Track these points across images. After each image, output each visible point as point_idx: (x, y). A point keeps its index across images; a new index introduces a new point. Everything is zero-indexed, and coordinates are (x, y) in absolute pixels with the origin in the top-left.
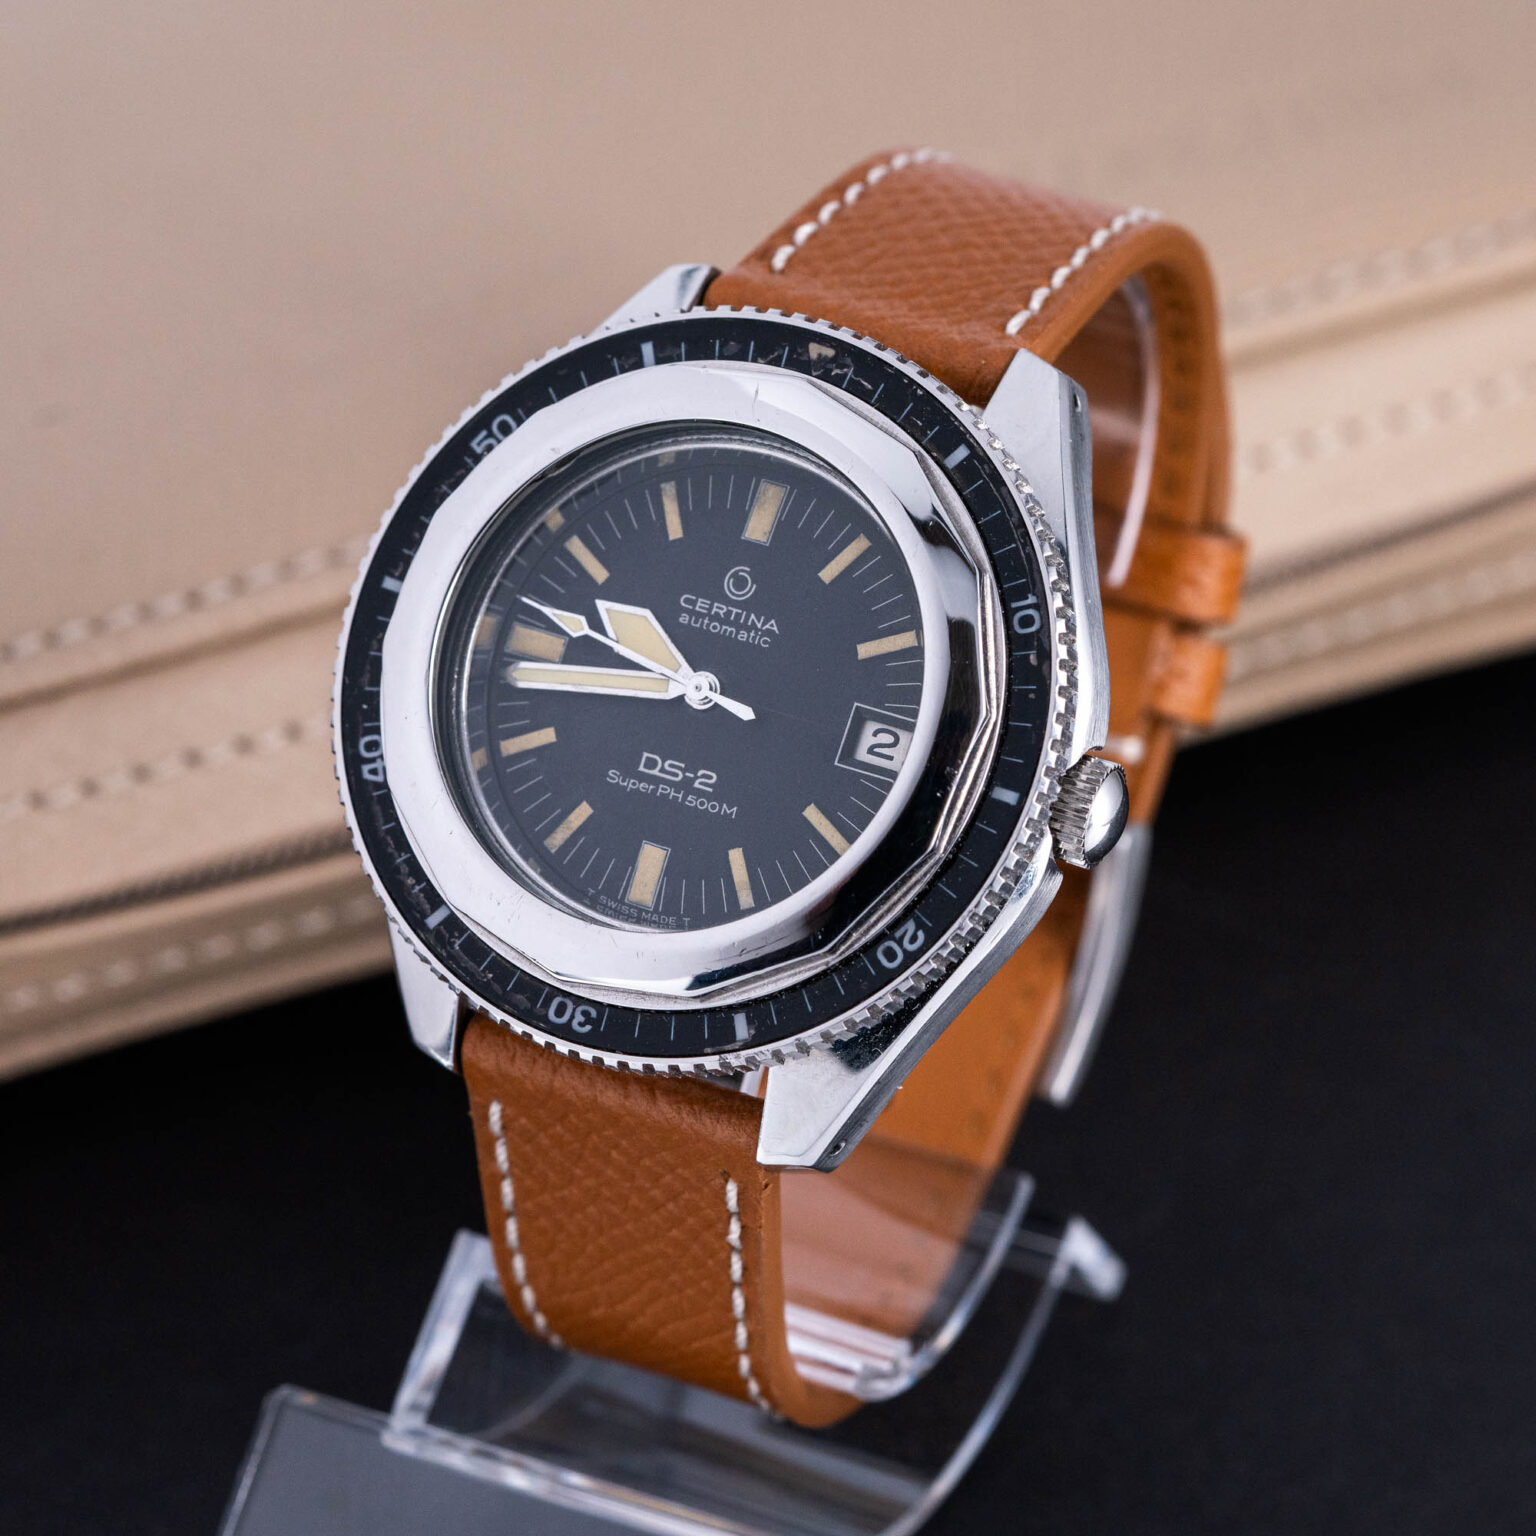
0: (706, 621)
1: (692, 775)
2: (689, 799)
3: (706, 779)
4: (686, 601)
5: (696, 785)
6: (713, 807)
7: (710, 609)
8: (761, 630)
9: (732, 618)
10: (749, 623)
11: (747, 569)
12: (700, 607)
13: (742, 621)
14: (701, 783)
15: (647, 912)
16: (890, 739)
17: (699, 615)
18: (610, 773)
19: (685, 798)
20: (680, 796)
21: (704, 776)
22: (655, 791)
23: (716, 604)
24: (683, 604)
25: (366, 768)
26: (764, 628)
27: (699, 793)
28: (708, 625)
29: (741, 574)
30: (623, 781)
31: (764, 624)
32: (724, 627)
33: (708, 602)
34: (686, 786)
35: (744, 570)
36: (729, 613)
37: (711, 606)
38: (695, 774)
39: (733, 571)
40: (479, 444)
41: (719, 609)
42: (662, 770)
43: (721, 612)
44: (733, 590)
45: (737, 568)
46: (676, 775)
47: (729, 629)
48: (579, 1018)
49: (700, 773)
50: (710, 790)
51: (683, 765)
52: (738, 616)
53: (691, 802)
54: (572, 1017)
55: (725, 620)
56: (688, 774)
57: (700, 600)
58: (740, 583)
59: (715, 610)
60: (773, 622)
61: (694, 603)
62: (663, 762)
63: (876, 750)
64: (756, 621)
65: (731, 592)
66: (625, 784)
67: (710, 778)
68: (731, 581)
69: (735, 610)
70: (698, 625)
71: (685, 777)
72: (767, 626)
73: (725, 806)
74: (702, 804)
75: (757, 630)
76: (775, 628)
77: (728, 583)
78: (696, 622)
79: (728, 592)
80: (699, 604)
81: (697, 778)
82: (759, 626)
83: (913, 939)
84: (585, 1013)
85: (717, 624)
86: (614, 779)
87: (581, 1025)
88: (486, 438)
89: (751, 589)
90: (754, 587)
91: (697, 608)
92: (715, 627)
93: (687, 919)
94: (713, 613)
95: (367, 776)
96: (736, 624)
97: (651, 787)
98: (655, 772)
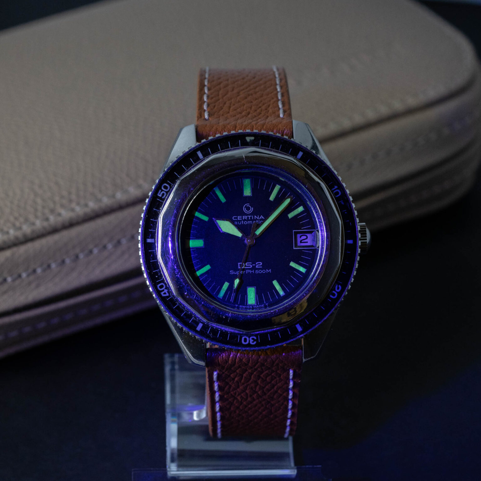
0: (242, 222)
1: (255, 265)
2: (256, 271)
3: (259, 265)
4: (234, 218)
5: (257, 267)
6: (264, 271)
7: (242, 218)
8: (259, 219)
9: (250, 219)
10: (255, 219)
11: (249, 204)
12: (239, 219)
13: (253, 219)
14: (258, 266)
15: (255, 306)
16: (305, 237)
17: (240, 221)
18: (231, 272)
19: (255, 272)
20: (253, 271)
21: (258, 264)
22: (245, 272)
23: (243, 216)
24: (234, 219)
25: (162, 293)
26: (260, 219)
27: (259, 269)
28: (243, 223)
29: (247, 206)
30: (235, 273)
31: (259, 218)
32: (248, 222)
33: (241, 216)
34: (254, 268)
35: (248, 205)
36: (248, 218)
37: (242, 217)
38: (255, 264)
39: (245, 206)
40: (160, 194)
41: (245, 217)
42: (245, 266)
43: (246, 218)
44: (246, 211)
45: (246, 205)
46: (250, 266)
47: (250, 222)
48: (251, 341)
49: (257, 263)
50: (261, 267)
51: (251, 263)
52: (251, 218)
53: (257, 272)
54: (249, 341)
55: (248, 220)
56: (253, 265)
57: (238, 217)
58: (248, 209)
59: (244, 218)
60: (262, 216)
61: (237, 218)
62: (245, 264)
63: (302, 241)
64: (257, 217)
65: (246, 212)
66: (236, 273)
67: (260, 264)
68: (245, 208)
69: (250, 216)
70: (241, 224)
71: (253, 266)
72: (260, 218)
73: (267, 270)
74: (260, 272)
75: (258, 220)
76: (263, 218)
77: (244, 210)
78: (239, 223)
79: (245, 212)
80: (238, 218)
81: (256, 265)
82: (258, 218)
83: (338, 288)
84: (253, 339)
85: (246, 222)
86: (232, 273)
87: (253, 342)
88: (161, 192)
89: (252, 209)
90: (252, 208)
91: (238, 219)
92: (246, 223)
93: (267, 304)
94: (243, 219)
95: (164, 295)
96: (251, 220)
97: (244, 272)
98: (244, 267)
